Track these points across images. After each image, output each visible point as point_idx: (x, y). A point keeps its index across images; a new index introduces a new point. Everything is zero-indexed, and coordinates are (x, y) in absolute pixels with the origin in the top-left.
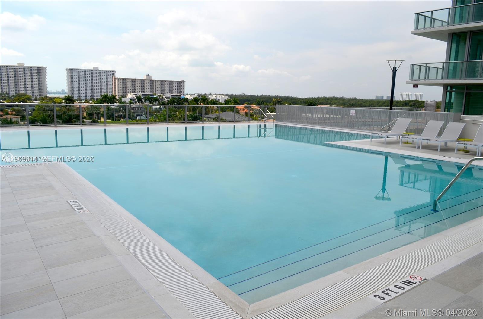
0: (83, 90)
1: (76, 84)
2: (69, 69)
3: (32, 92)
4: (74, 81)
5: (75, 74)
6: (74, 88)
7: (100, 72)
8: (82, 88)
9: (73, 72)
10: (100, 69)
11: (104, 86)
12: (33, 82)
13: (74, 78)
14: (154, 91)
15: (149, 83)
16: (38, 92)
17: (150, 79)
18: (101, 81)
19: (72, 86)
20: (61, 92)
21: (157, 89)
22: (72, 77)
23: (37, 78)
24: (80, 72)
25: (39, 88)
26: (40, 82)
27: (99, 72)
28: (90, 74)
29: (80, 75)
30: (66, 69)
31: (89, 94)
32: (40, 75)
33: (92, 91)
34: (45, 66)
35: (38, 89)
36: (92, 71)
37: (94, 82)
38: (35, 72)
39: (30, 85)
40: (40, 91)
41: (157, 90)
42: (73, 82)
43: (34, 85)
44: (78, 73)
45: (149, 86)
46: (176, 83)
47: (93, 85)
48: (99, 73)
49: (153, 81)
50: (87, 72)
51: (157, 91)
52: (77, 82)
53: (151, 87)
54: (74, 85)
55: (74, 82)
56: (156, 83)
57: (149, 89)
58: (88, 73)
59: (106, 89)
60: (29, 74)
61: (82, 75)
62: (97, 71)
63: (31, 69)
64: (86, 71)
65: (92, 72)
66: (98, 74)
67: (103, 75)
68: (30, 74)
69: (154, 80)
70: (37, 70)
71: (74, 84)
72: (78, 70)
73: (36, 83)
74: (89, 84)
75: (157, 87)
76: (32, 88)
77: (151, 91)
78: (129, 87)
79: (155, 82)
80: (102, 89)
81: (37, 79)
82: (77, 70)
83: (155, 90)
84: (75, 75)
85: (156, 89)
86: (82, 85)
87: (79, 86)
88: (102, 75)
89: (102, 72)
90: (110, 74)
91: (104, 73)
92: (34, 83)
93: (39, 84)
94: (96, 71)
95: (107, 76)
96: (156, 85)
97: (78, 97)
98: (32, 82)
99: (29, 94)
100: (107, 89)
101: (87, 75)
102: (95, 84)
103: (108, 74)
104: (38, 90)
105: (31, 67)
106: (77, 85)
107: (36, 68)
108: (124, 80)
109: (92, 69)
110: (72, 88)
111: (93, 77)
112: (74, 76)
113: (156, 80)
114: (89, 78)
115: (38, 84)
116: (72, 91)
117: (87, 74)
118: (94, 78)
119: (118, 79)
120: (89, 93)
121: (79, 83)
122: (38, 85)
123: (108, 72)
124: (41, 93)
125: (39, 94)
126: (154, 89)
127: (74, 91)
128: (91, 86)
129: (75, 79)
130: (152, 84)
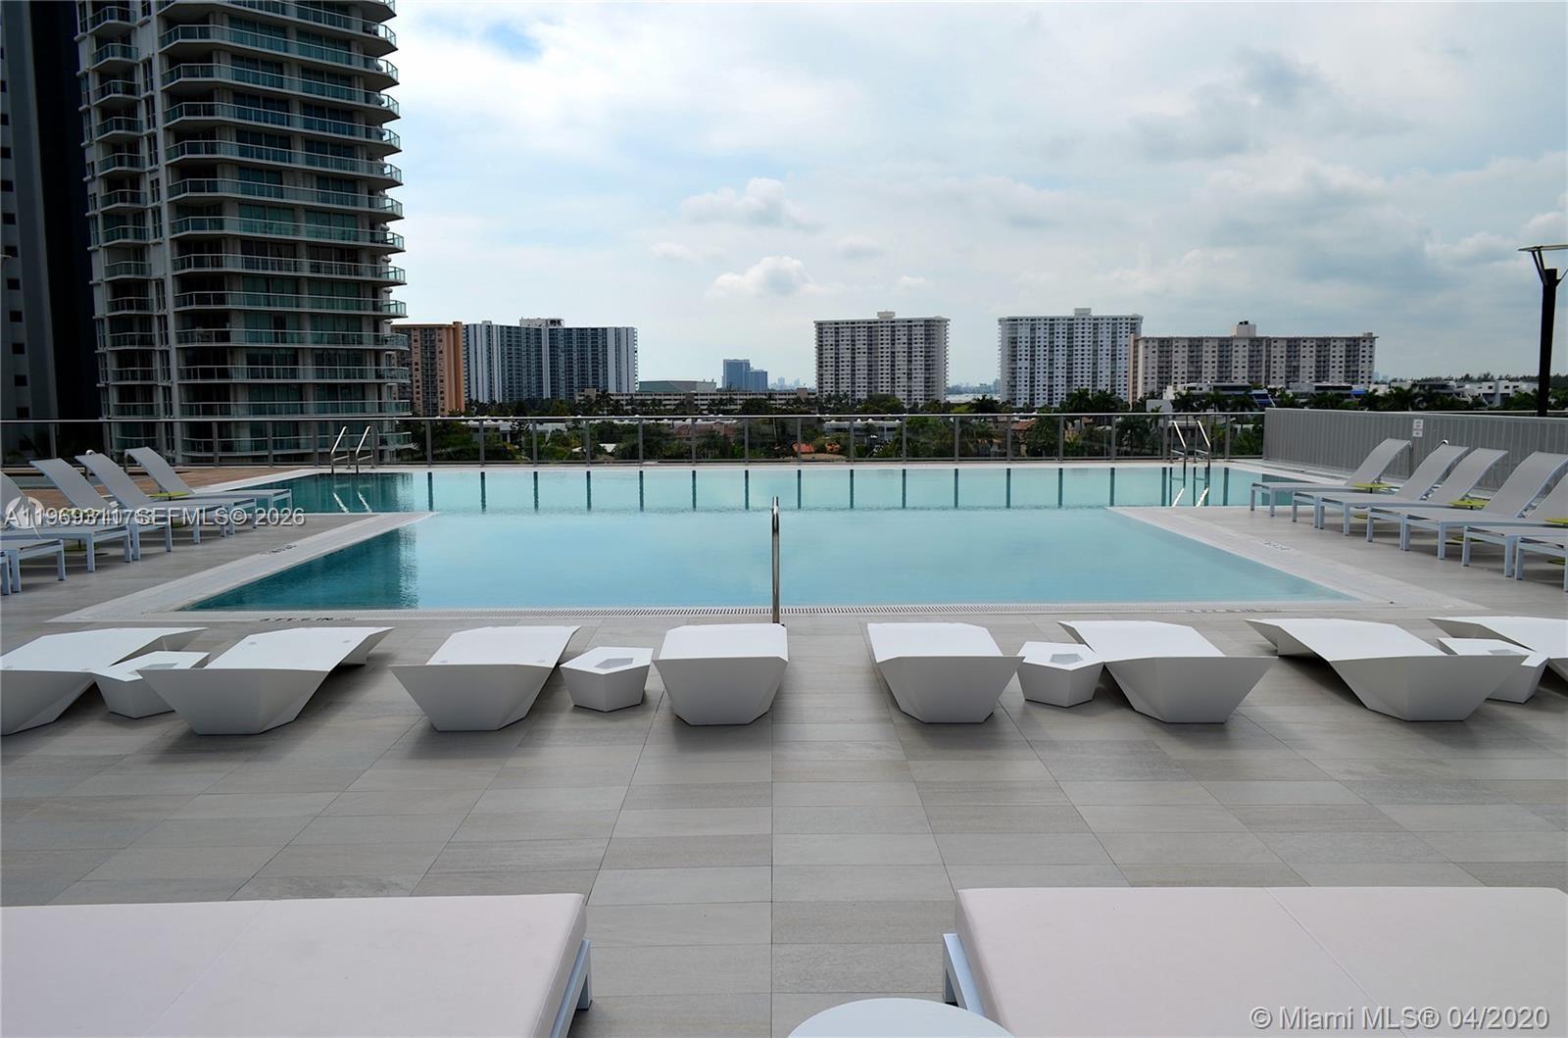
0: (1042, 379)
1: (1024, 364)
2: (1009, 320)
3: (909, 391)
4: (1019, 353)
5: (1024, 332)
6: (1018, 375)
7: (1096, 323)
8: (1042, 374)
9: (1019, 327)
10: (1094, 313)
11: (1104, 365)
12: (914, 363)
13: (1019, 344)
14: (1263, 374)
15: (1247, 349)
16: (923, 388)
17: (1252, 336)
18: (1095, 351)
19: (1013, 369)
20: (992, 389)
21: (1275, 367)
22: (1013, 343)
23: (923, 349)
24: (1038, 326)
25: (926, 378)
26: (930, 362)
27: (1092, 321)
28: (1066, 331)
29: (1037, 335)
30: (1000, 321)
31: (1060, 392)
32: (932, 341)
33: (1068, 382)
34: (944, 316)
35: (923, 380)
36: (1073, 320)
37: (1075, 353)
38: (919, 332)
39: (904, 369)
40: (929, 387)
41: (1272, 370)
42: (1016, 356)
43: (913, 371)
44: (1033, 330)
45: (1246, 360)
46: (1344, 344)
47: (1072, 364)
48: (1091, 326)
49: (1260, 340)
50: (1056, 326)
51: (1272, 375)
52: (1028, 357)
53: (1250, 362)
54: (1018, 366)
55: (1019, 357)
56: (1272, 349)
57: (1246, 369)
58: (1060, 329)
59: (1109, 374)
60: (905, 339)
61: (1042, 335)
62: (1087, 321)
63: (910, 324)
64: (1056, 321)
65: (1070, 324)
66: (1088, 330)
67: (1105, 330)
68: (906, 341)
69: (1263, 338)
70: (923, 328)
71: (1020, 364)
72: (1032, 320)
73: (919, 363)
74: (1061, 361)
75: (1273, 360)
76: (910, 379)
77: (1252, 374)
78: (1179, 365)
79: (1268, 345)
80: (1099, 374)
81: (923, 354)
82: (1029, 322)
83: (1268, 371)
84: (1023, 335)
85: (1268, 367)
86: (1042, 364)
87: (1031, 369)
88: (1100, 331)
89: (1100, 321)
90: (1124, 325)
91: (1105, 325)
92: (916, 365)
93: (928, 368)
94: (1084, 319)
95: (1114, 333)
96: (1268, 356)
97: (1028, 401)
98: (910, 361)
99: (901, 395)
100: (1112, 373)
101: (1056, 335)
102: (1077, 359)
103: (1119, 326)
104: (923, 384)
105: (909, 321)
106: (1027, 364)
107: (922, 323)
108: (1165, 345)
109: (1071, 314)
110: (1013, 373)
111: (1075, 339)
112: (1019, 340)
113: (1272, 336)
114: (1061, 342)
115: (923, 367)
116: (1013, 383)
117: (1056, 331)
118: (1077, 343)
119: (1147, 342)
120: (1060, 386)
121: (1034, 360)
122: (923, 371)
123: (1119, 321)
124: (930, 393)
125: (925, 395)
126: (1264, 368)
127: (1018, 383)
128: (1065, 366)
129: (1023, 347)
130: (1258, 351)
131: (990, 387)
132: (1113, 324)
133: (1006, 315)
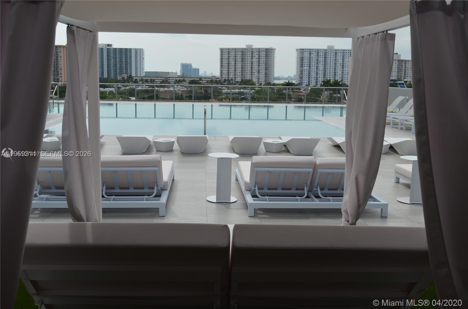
0: (313, 74)
1: (306, 68)
2: (300, 50)
3: (258, 78)
4: (304, 63)
5: (306, 55)
6: (304, 73)
7: (336, 52)
8: (313, 72)
9: (304, 52)
10: (335, 48)
11: (339, 69)
12: (260, 66)
13: (304, 60)
14: (403, 75)
15: (397, 64)
16: (264, 77)
17: (399, 59)
18: (335, 63)
19: (302, 70)
20: (293, 78)
21: (408, 72)
22: (302, 59)
23: (264, 61)
24: (312, 53)
25: (265, 73)
26: (267, 66)
27: (334, 51)
28: (324, 55)
29: (312, 56)
30: (297, 50)
31: (321, 80)
32: (268, 57)
33: (324, 76)
34: (273, 47)
35: (264, 74)
36: (326, 50)
37: (327, 64)
38: (263, 54)
39: (256, 69)
40: (267, 77)
41: (407, 73)
42: (303, 65)
43: (260, 70)
44: (310, 54)
45: (396, 69)
47: (326, 69)
48: (334, 53)
49: (402, 61)
50: (319, 53)
51: (406, 75)
52: (308, 65)
53: (398, 70)
54: (304, 69)
55: (304, 65)
56: (407, 64)
57: (396, 73)
58: (321, 54)
59: (341, 73)
60: (257, 56)
61: (314, 56)
62: (332, 51)
63: (259, 50)
64: (320, 51)
65: (326, 52)
66: (333, 55)
67: (340, 55)
68: (257, 57)
69: (403, 60)
70: (265, 52)
71: (304, 68)
72: (310, 50)
73: (263, 67)
74: (321, 67)
75: (407, 69)
76: (259, 73)
77: (398, 75)
79: (406, 63)
80: (337, 73)
81: (264, 63)
82: (309, 51)
83: (405, 74)
84: (306, 56)
85: (405, 72)
86: (313, 68)
87: (309, 70)
88: (337, 55)
89: (338, 51)
90: (347, 53)
91: (340, 53)
92: (261, 67)
93: (266, 69)
94: (331, 50)
95: (343, 56)
96: (405, 67)
97: (307, 84)
98: (259, 66)
99: (255, 80)
100: (342, 73)
101: (319, 56)
102: (328, 67)
103: (345, 53)
104: (264, 75)
105: (259, 49)
106: (307, 68)
107: (264, 50)
109: (326, 48)
110: (302, 72)
111: (327, 58)
112: (304, 58)
113: (407, 59)
114: (321, 59)
115: (264, 68)
116: (301, 76)
117: (319, 55)
118: (328, 60)
120: (321, 78)
121: (310, 67)
122: (264, 70)
123: (345, 51)
124: (267, 79)
125: (265, 80)
126: (403, 73)
127: (303, 76)
128: (323, 69)
129: (306, 61)
130: (401, 65)
131: (292, 77)
132: (343, 53)
133: (299, 48)
